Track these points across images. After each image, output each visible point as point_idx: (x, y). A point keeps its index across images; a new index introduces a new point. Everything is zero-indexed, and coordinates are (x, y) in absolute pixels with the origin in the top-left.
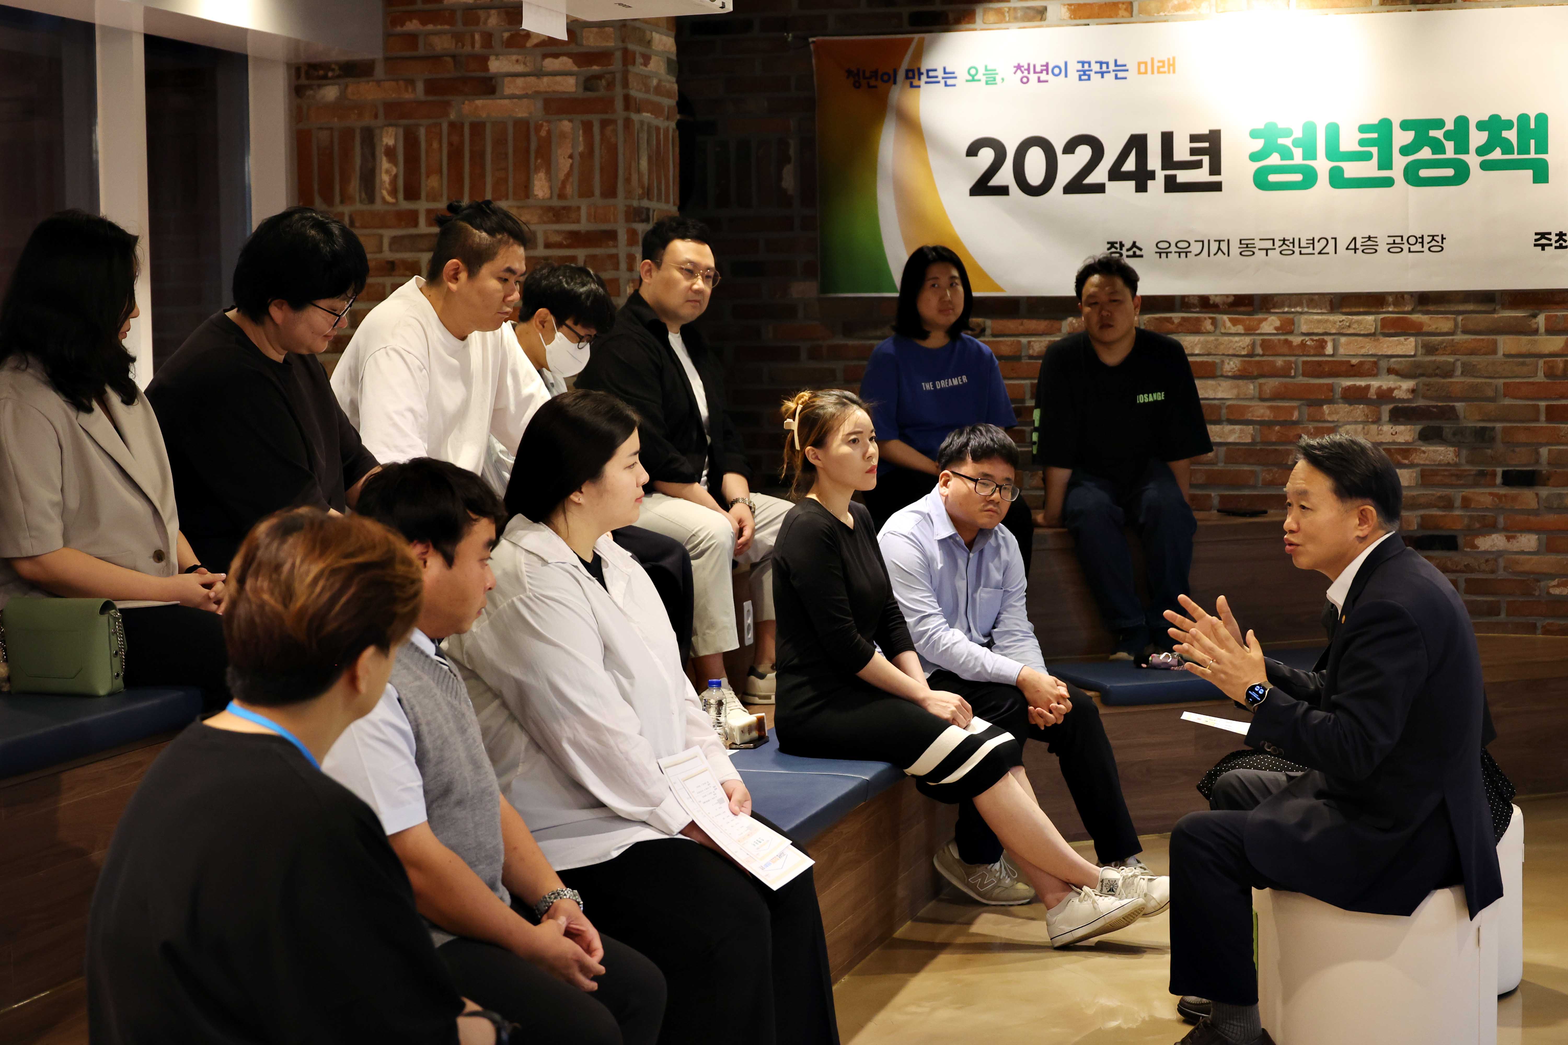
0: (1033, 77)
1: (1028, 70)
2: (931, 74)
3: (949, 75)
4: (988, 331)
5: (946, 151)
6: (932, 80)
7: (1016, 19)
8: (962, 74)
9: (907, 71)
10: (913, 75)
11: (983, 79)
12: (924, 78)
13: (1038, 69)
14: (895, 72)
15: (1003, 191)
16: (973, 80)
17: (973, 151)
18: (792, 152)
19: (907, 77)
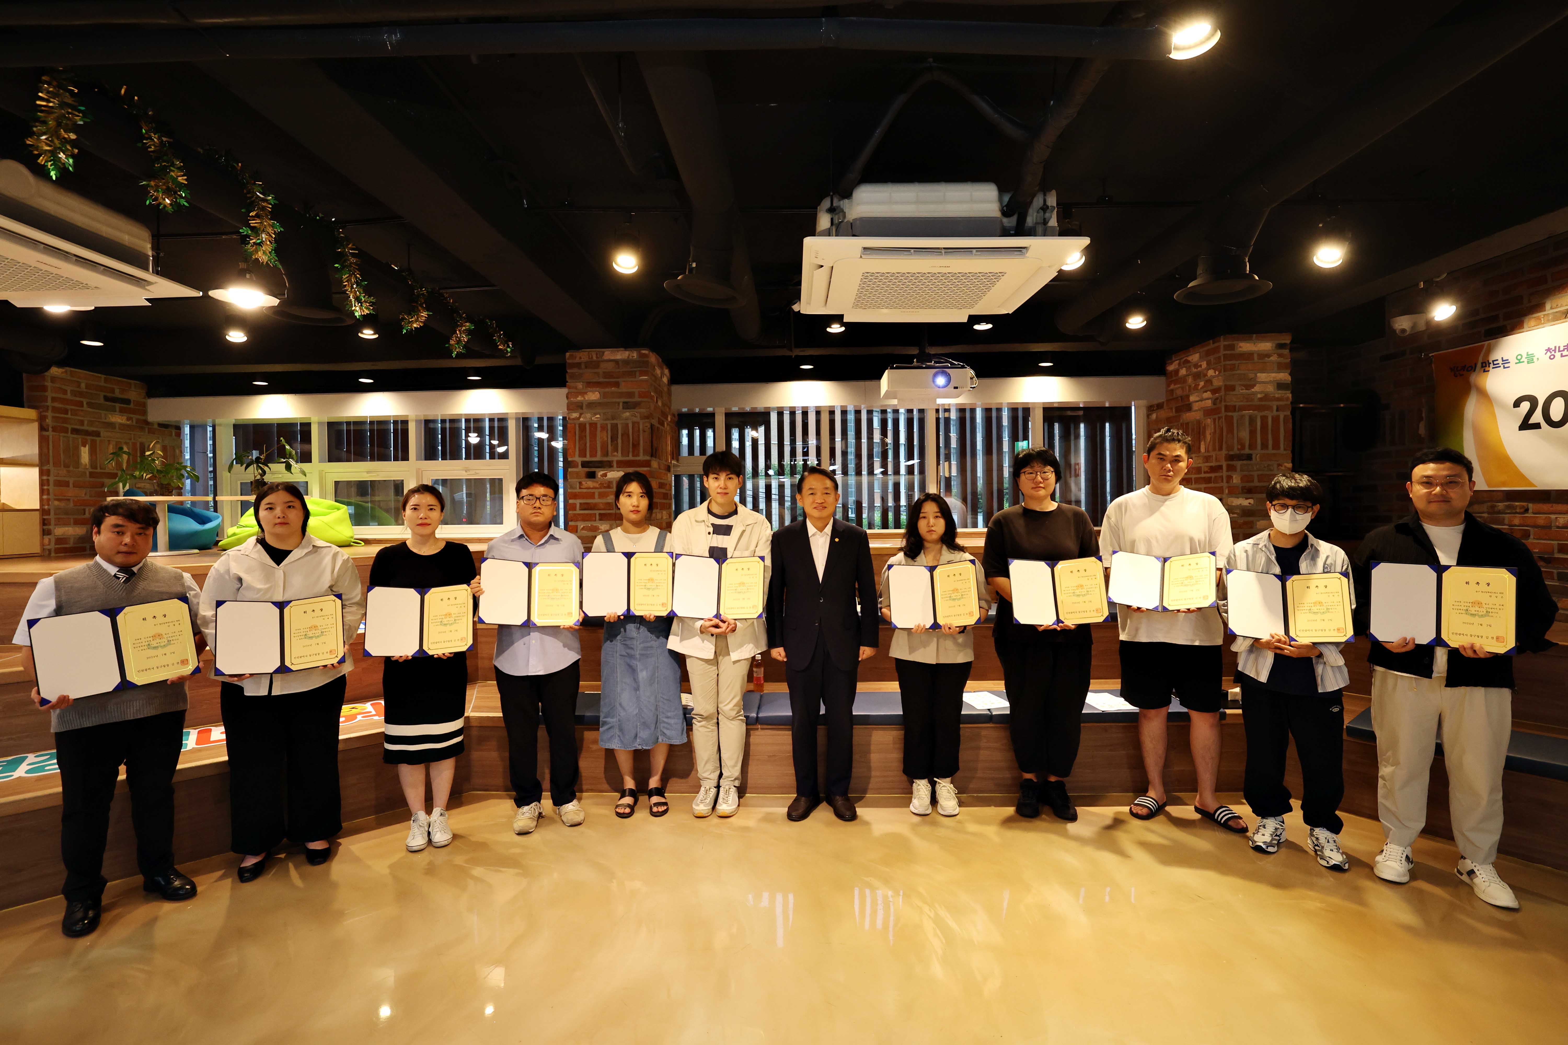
0: (1558, 354)
1: (1555, 351)
2: (1495, 363)
3: (1505, 361)
4: (1530, 511)
5: (1503, 406)
6: (1496, 366)
7: (1548, 321)
8: (1513, 360)
9: (1482, 363)
10: (1486, 366)
11: (1526, 360)
12: (1492, 366)
13: (1562, 349)
14: (1476, 365)
15: (1537, 426)
16: (1520, 362)
17: (1517, 404)
18: (1424, 415)
19: (1482, 367)
